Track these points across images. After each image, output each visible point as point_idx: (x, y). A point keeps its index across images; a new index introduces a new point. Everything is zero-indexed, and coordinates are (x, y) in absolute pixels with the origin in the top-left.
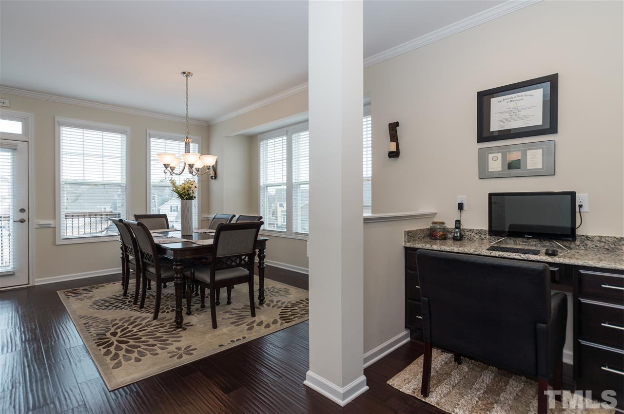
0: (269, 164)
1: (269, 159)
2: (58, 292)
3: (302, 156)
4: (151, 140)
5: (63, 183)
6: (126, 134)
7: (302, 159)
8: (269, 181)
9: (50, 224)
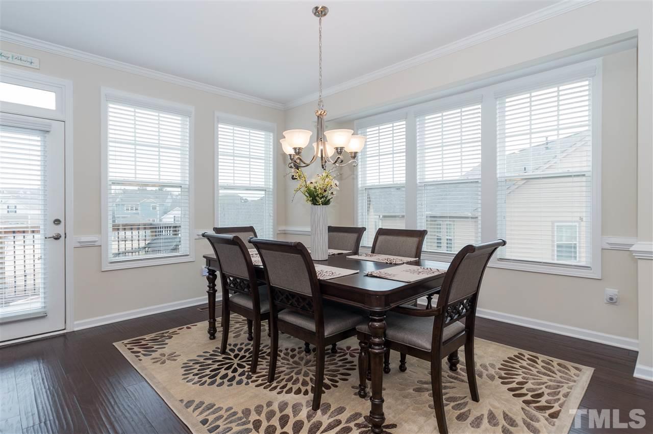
0: (368, 159)
1: (368, 153)
2: (114, 344)
3: (427, 147)
4: (220, 126)
5: (110, 183)
6: (190, 117)
7: (427, 151)
8: (368, 182)
9: (95, 242)
